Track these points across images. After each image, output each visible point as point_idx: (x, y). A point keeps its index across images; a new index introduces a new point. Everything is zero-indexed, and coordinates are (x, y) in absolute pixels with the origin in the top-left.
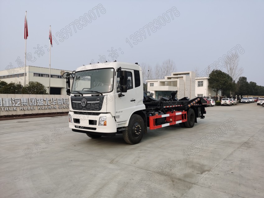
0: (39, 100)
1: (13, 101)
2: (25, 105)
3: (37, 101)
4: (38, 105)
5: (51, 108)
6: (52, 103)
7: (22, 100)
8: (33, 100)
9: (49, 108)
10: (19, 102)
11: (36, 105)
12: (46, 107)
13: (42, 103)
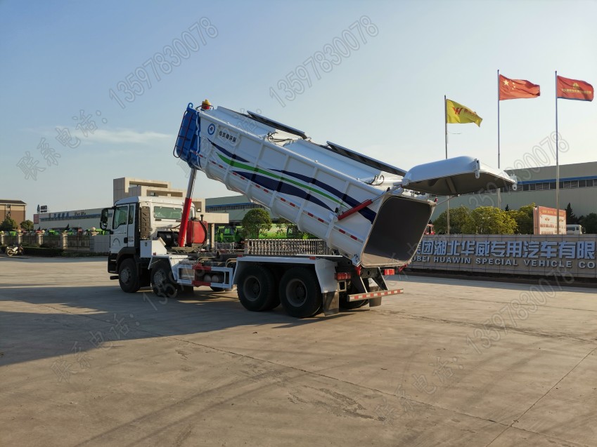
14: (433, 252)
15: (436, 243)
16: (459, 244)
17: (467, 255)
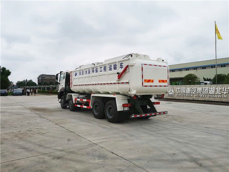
0: (211, 89)
1: (192, 90)
2: (199, 93)
3: (209, 90)
4: (209, 93)
5: (220, 97)
6: (222, 93)
7: (198, 89)
8: (206, 89)
9: (219, 97)
10: (195, 91)
11: (207, 93)
12: (216, 95)
13: (213, 92)
14: (208, 93)
15: (210, 89)
16: (221, 89)
17: (225, 94)
